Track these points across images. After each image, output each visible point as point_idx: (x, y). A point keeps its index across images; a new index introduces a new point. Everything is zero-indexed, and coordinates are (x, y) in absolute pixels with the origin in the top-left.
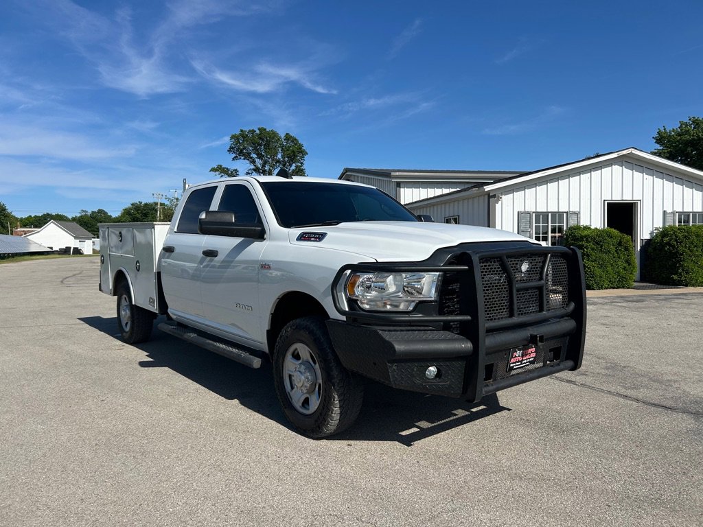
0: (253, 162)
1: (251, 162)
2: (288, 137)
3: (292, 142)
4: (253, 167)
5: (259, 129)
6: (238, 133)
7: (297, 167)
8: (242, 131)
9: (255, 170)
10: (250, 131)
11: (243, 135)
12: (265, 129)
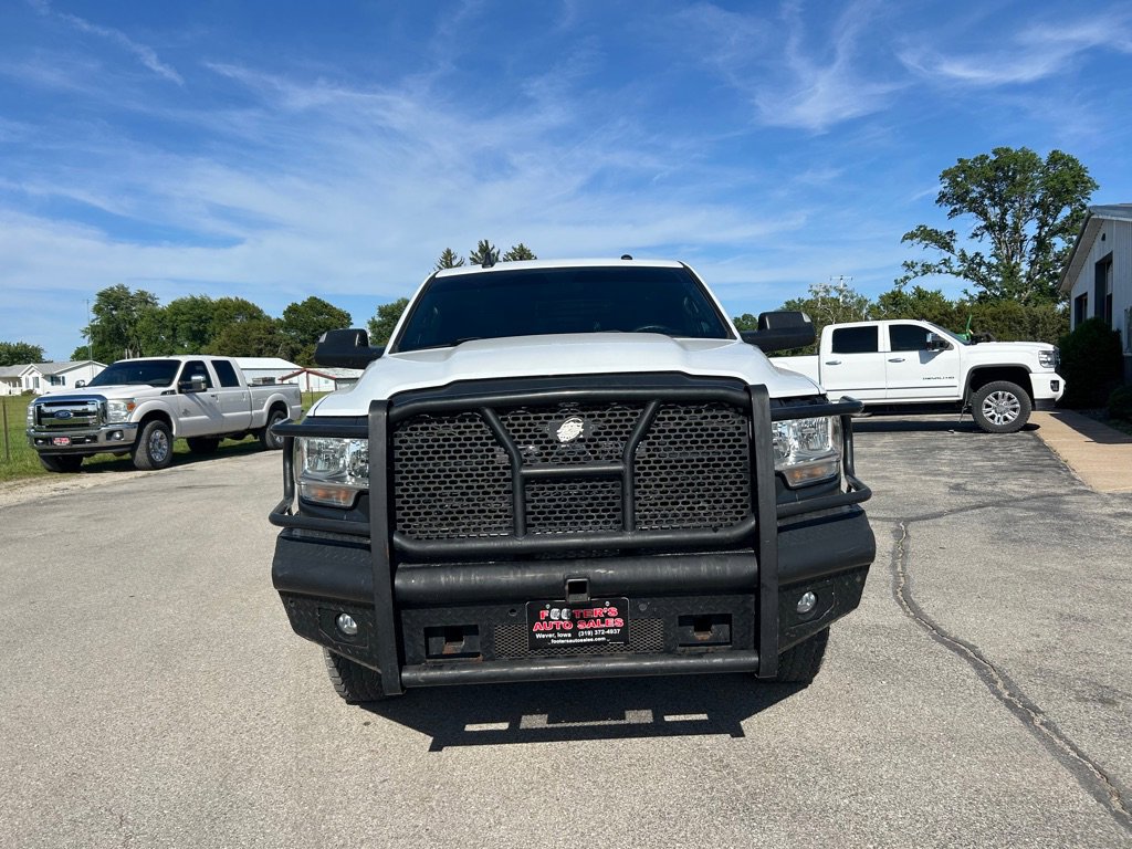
0: (983, 214)
1: (980, 214)
2: (1055, 158)
3: (1066, 164)
4: (983, 223)
5: (995, 153)
6: (955, 164)
7: (1074, 211)
8: (960, 161)
9: (986, 227)
10: (976, 159)
11: (963, 167)
12: (1007, 150)
